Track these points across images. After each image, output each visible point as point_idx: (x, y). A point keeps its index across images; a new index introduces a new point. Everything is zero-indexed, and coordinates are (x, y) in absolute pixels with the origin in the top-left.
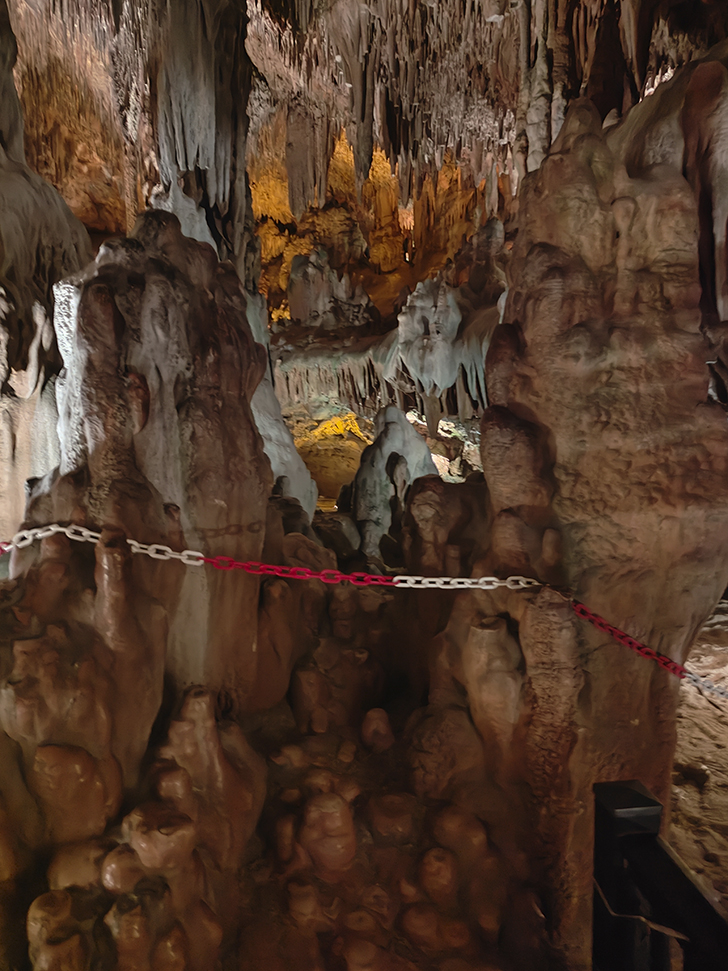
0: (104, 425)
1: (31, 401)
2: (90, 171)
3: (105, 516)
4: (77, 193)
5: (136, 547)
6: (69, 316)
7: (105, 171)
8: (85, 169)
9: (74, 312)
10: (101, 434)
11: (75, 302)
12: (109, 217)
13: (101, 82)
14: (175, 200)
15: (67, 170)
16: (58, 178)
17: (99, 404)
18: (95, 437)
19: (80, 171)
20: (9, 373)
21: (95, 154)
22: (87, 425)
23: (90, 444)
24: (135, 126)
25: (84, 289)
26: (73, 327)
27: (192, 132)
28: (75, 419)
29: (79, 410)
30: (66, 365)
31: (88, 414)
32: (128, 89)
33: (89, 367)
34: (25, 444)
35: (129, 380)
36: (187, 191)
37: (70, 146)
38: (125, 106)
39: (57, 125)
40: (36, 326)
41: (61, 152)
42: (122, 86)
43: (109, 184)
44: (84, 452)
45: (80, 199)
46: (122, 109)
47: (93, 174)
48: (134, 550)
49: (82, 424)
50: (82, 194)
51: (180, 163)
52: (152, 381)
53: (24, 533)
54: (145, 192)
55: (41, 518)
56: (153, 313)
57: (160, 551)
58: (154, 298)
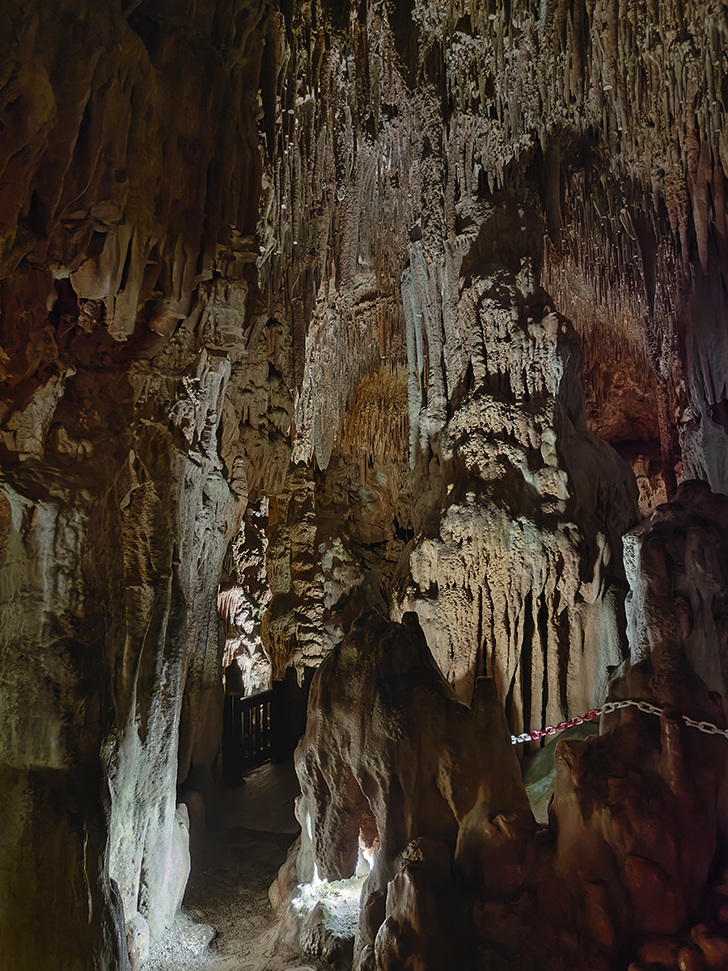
0: (661, 632)
1: (596, 606)
2: (624, 394)
3: (665, 697)
4: (614, 414)
5: (689, 722)
6: (633, 556)
7: (638, 391)
8: (621, 392)
9: (637, 554)
10: (660, 639)
11: (637, 547)
12: (643, 429)
14: (705, 429)
15: (605, 398)
16: (598, 404)
17: (657, 617)
18: (655, 641)
19: (617, 395)
20: (580, 584)
21: (629, 379)
22: (649, 631)
23: (652, 644)
24: (666, 365)
25: (644, 539)
26: (637, 563)
27: (719, 373)
28: (639, 626)
29: (643, 621)
30: (631, 588)
31: (649, 624)
32: (660, 340)
33: (650, 594)
34: (591, 639)
35: (679, 599)
36: (716, 419)
37: (607, 377)
38: (659, 353)
39: (597, 364)
40: (599, 549)
41: (601, 384)
42: (654, 339)
43: (642, 400)
44: (648, 649)
45: (616, 417)
46: (655, 356)
47: (627, 395)
48: (688, 724)
49: (645, 630)
52: (695, 600)
53: (609, 704)
54: (677, 414)
55: (620, 695)
56: (693, 553)
57: (706, 727)
58: (693, 543)
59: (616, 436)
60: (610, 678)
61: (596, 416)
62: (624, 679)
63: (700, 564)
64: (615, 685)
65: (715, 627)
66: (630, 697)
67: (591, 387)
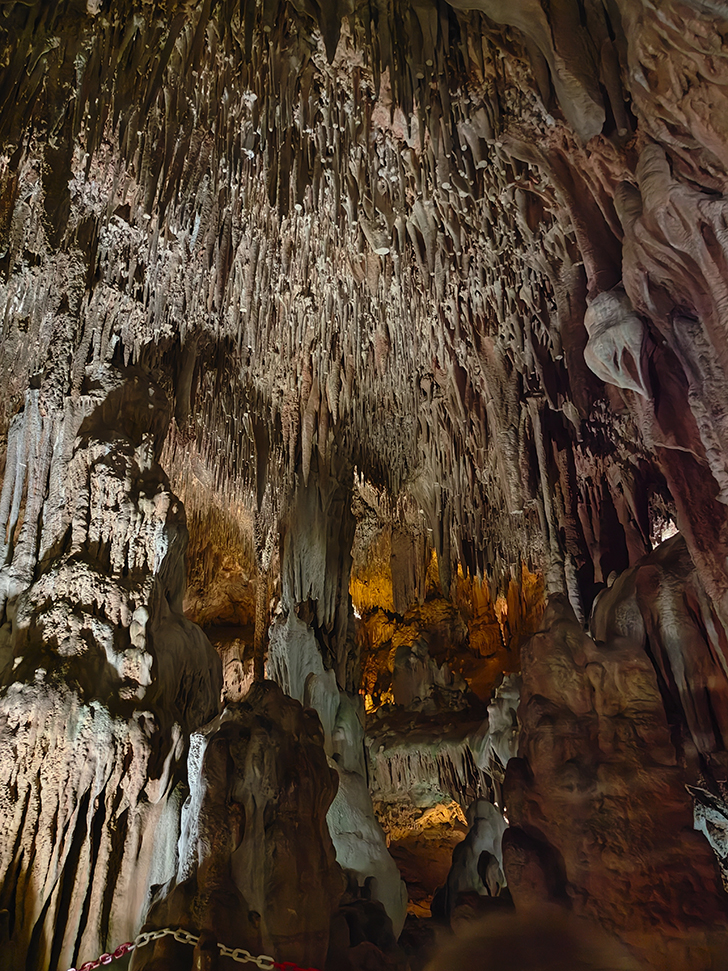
0: (211, 844)
1: (160, 805)
2: (231, 577)
3: (204, 922)
4: (219, 595)
5: (224, 950)
6: (197, 757)
7: (244, 575)
8: (228, 575)
9: (201, 755)
10: (209, 852)
11: (203, 747)
12: (244, 613)
13: (246, 523)
14: (291, 625)
15: (213, 578)
16: (206, 583)
17: (210, 828)
18: (204, 854)
19: (224, 577)
20: (146, 781)
21: (237, 564)
22: (199, 844)
23: (200, 860)
24: (267, 558)
25: (210, 739)
26: (200, 765)
27: (308, 575)
28: (192, 837)
29: (195, 831)
30: (191, 793)
31: (201, 836)
32: (265, 534)
33: (207, 799)
34: (149, 845)
35: (234, 807)
36: (300, 616)
37: (218, 559)
38: (262, 546)
39: (210, 545)
40: (172, 741)
41: (211, 564)
42: (260, 532)
43: (246, 585)
44: (195, 864)
45: (221, 599)
46: (259, 548)
47: (234, 579)
48: (222, 953)
49: (196, 843)
50: (223, 595)
51: (297, 597)
52: (249, 807)
53: (145, 935)
54: (272, 605)
55: (157, 922)
56: (254, 756)
57: (241, 955)
58: (255, 747)
59: (218, 617)
60: (152, 900)
61: (202, 595)
62: (166, 902)
63: (259, 769)
64: (155, 909)
65: (264, 836)
66: (168, 924)
67: (201, 565)
